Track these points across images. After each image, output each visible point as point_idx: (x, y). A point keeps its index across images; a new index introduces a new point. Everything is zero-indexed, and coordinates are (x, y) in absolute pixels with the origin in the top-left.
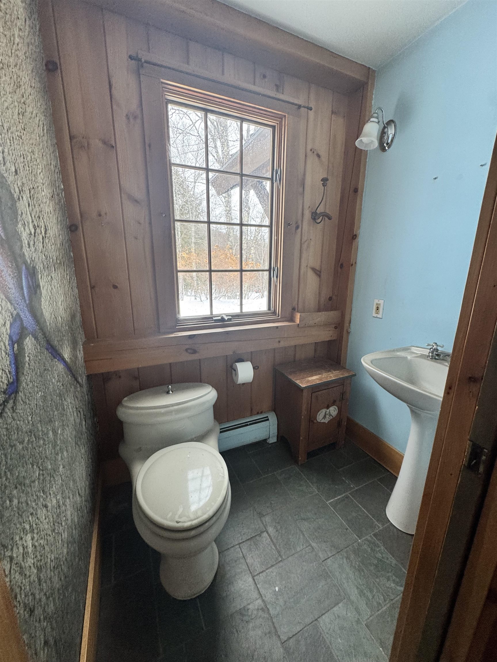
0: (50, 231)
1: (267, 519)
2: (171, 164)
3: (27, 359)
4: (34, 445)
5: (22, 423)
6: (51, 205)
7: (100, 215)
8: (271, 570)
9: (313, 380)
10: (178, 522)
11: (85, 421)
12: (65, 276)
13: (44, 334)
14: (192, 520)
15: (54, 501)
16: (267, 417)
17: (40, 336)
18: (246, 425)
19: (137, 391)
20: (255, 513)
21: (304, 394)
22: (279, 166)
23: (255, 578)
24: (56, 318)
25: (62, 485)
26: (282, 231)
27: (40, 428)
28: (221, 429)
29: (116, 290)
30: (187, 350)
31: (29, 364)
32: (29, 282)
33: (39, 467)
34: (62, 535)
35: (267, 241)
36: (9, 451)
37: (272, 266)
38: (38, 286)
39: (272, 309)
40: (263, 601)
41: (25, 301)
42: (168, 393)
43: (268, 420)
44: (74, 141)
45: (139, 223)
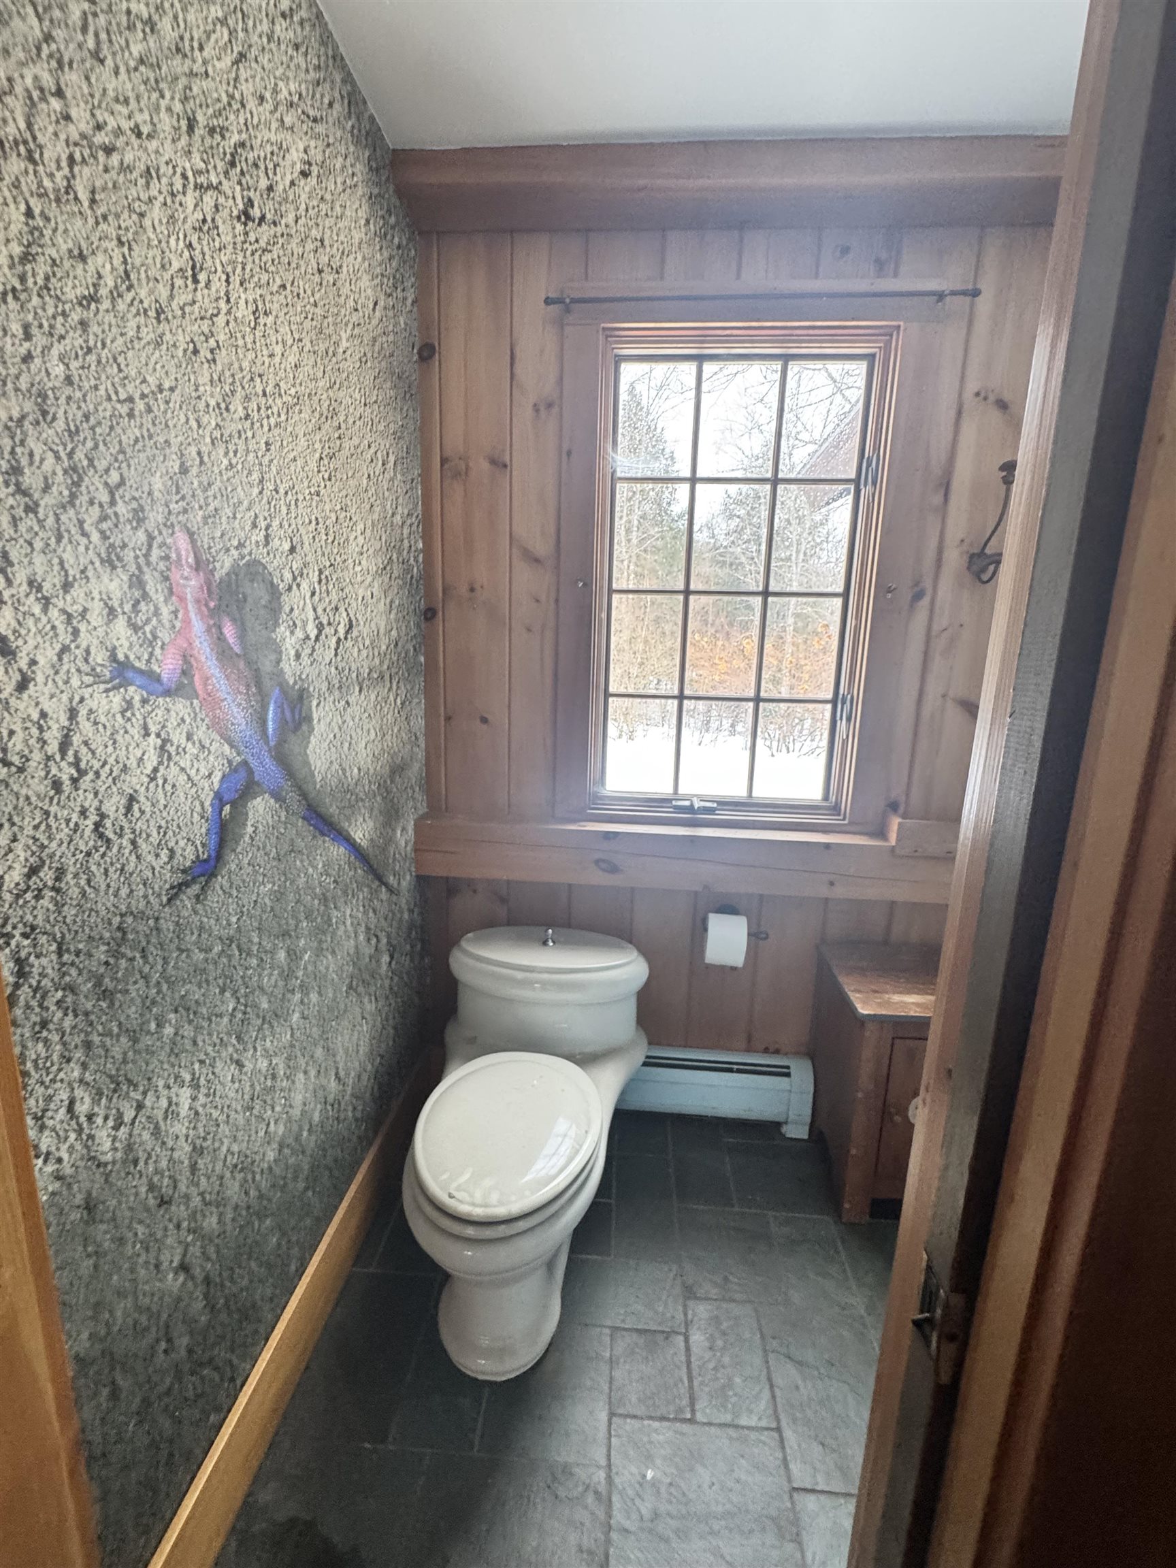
0: (361, 628)
1: (702, 1310)
2: (614, 480)
3: (250, 830)
4: (235, 962)
5: (212, 922)
6: (376, 584)
7: (472, 590)
8: (656, 1424)
9: (905, 1005)
10: (451, 1196)
11: (392, 957)
12: (392, 698)
13: (304, 795)
14: (474, 1204)
15: (263, 1064)
16: (788, 1067)
17: (292, 797)
18: (728, 1068)
19: (500, 925)
20: (679, 1281)
21: (867, 1034)
22: (876, 448)
23: (615, 1419)
24: (344, 770)
25: (292, 1046)
26: (869, 604)
27: (256, 940)
28: (648, 1057)
29: (485, 727)
30: (597, 862)
31: (251, 837)
32: (283, 712)
33: (238, 999)
34: (268, 1125)
35: (835, 630)
36: (175, 955)
37: (841, 692)
38: (309, 719)
39: (833, 798)
40: (609, 1479)
41: (267, 743)
42: (545, 943)
43: (788, 1075)
44: (446, 466)
45: (538, 601)
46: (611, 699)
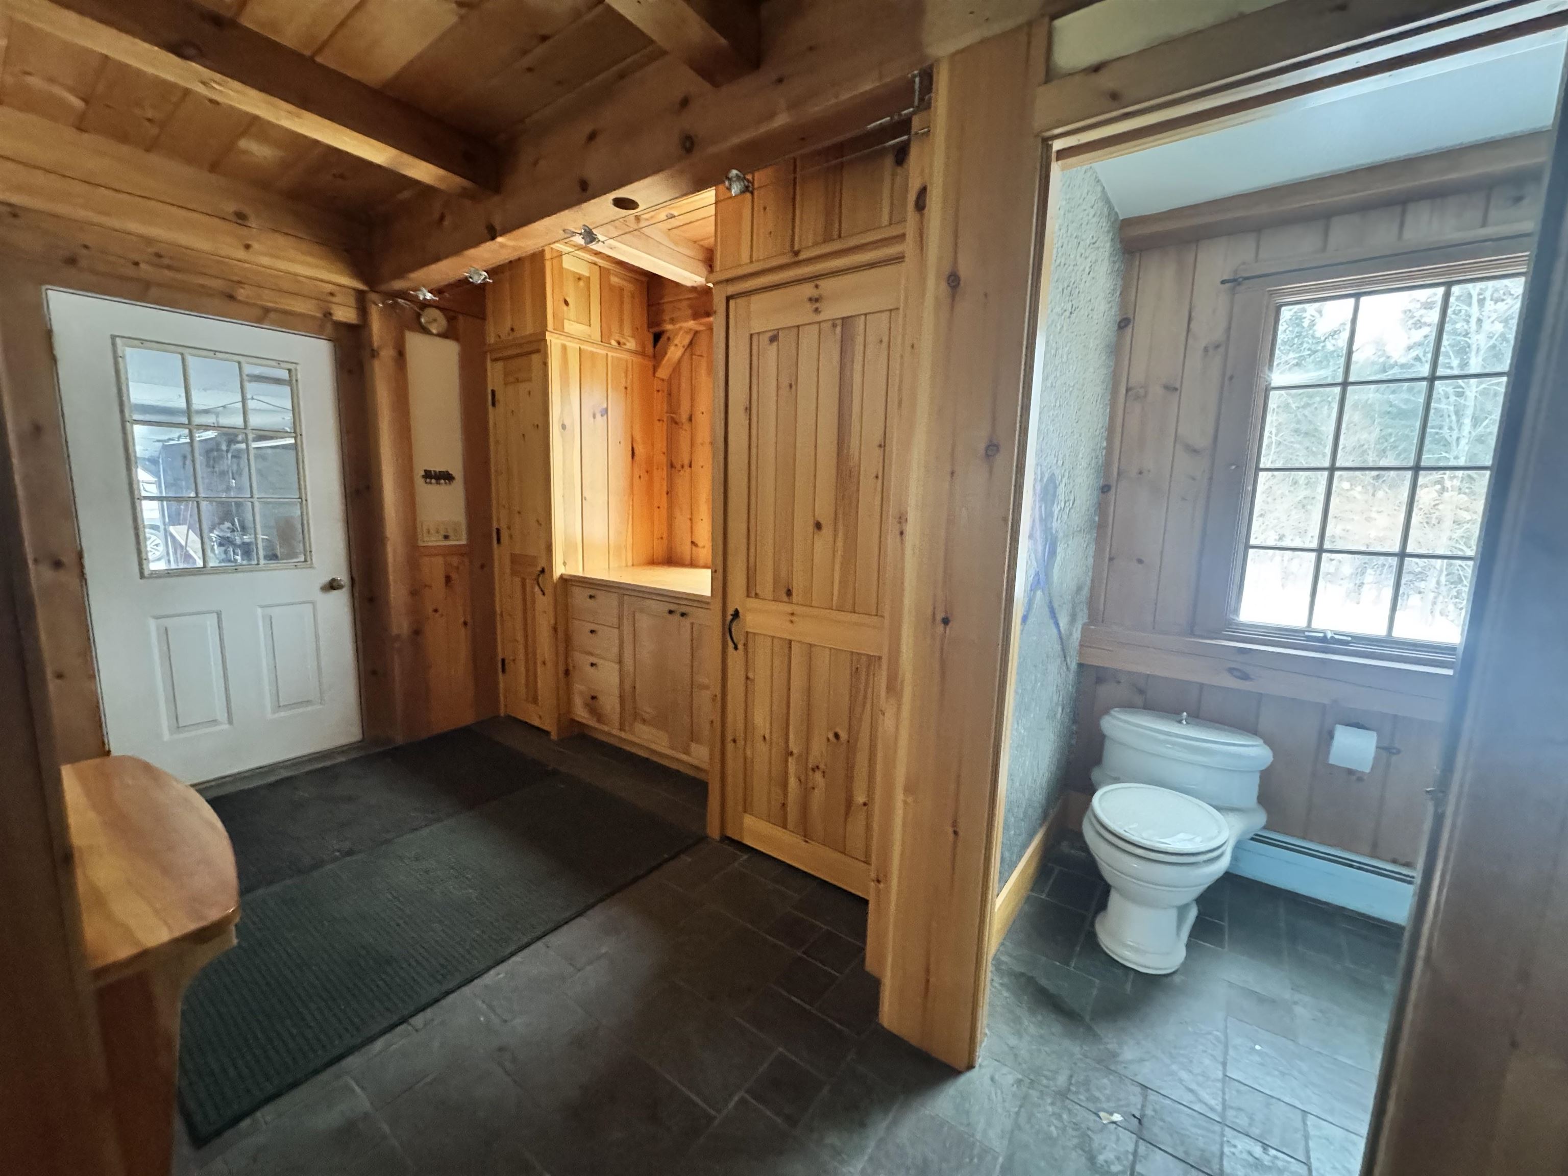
2: (1268, 390)
7: (1141, 473)
8: (1263, 1032)
19: (1139, 708)
20: (1286, 980)
23: (1230, 1018)
29: (1140, 566)
30: (1231, 670)
40: (1226, 1037)
44: (1130, 393)
45: (1194, 479)
46: (1251, 551)
